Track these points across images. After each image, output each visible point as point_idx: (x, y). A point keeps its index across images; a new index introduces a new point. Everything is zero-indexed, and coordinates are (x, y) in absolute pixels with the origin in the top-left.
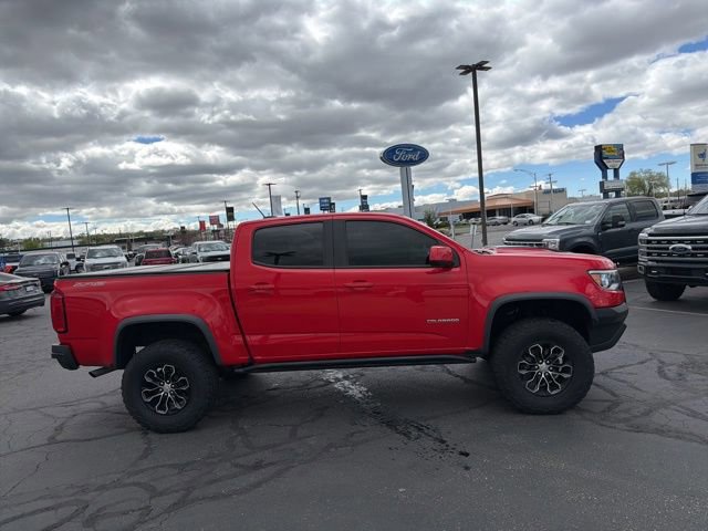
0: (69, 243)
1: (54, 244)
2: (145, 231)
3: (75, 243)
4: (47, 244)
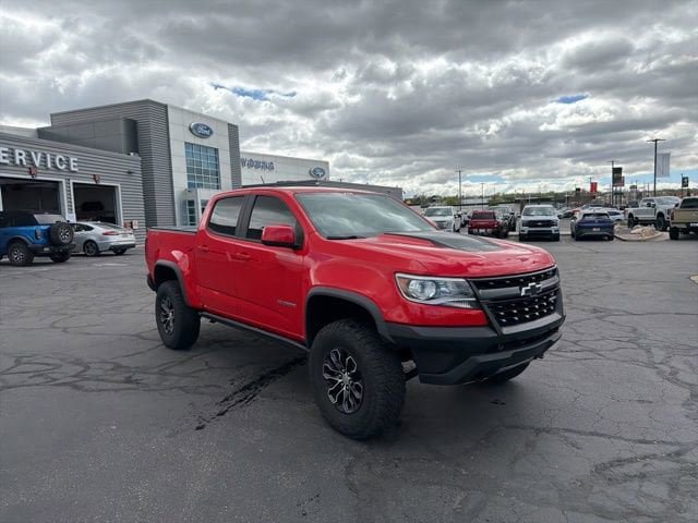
0: (480, 201)
1: (469, 201)
2: (556, 191)
3: (485, 201)
4: (465, 202)
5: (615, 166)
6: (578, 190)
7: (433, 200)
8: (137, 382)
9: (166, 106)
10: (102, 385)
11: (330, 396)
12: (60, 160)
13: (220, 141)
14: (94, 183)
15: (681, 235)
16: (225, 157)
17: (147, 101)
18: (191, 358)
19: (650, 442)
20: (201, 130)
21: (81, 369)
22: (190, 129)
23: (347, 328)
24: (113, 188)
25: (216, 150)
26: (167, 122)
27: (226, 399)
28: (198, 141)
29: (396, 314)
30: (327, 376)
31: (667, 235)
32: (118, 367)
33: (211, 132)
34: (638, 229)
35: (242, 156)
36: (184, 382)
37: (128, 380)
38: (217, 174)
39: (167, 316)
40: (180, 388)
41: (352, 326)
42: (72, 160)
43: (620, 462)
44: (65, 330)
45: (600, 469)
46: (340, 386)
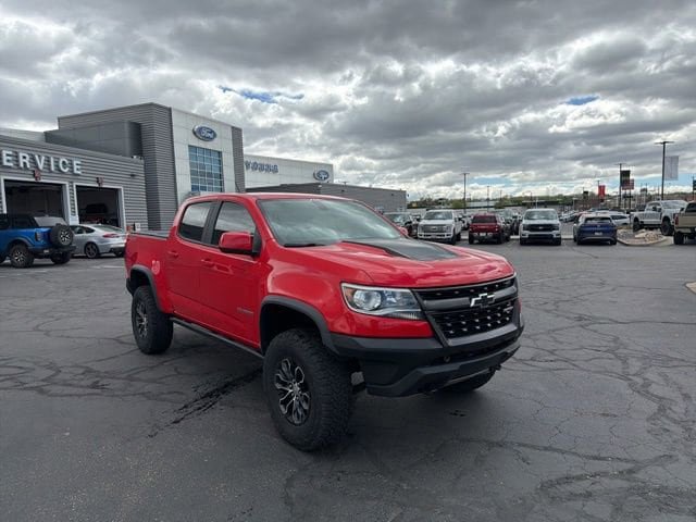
0: (486, 204)
1: (476, 204)
2: (565, 194)
3: (492, 204)
4: (472, 204)
5: (624, 169)
6: (586, 193)
7: (439, 202)
8: (102, 387)
9: (170, 109)
10: (68, 390)
11: (282, 406)
12: (64, 162)
13: (223, 144)
14: (97, 185)
15: (686, 240)
16: (228, 160)
17: (151, 104)
18: (162, 363)
19: (604, 459)
20: (205, 133)
21: (52, 372)
22: (194, 133)
23: (296, 337)
24: (116, 191)
25: (220, 153)
26: (171, 125)
27: (185, 407)
28: (202, 144)
29: (341, 325)
30: (279, 386)
31: (671, 239)
32: (88, 371)
33: (215, 135)
34: (642, 234)
35: (245, 160)
36: (149, 387)
37: (95, 386)
38: (221, 176)
39: (142, 321)
40: (143, 394)
41: (301, 336)
42: (75, 163)
43: (568, 479)
44: (47, 333)
45: (545, 487)
46: (290, 397)
